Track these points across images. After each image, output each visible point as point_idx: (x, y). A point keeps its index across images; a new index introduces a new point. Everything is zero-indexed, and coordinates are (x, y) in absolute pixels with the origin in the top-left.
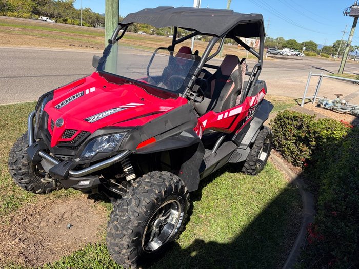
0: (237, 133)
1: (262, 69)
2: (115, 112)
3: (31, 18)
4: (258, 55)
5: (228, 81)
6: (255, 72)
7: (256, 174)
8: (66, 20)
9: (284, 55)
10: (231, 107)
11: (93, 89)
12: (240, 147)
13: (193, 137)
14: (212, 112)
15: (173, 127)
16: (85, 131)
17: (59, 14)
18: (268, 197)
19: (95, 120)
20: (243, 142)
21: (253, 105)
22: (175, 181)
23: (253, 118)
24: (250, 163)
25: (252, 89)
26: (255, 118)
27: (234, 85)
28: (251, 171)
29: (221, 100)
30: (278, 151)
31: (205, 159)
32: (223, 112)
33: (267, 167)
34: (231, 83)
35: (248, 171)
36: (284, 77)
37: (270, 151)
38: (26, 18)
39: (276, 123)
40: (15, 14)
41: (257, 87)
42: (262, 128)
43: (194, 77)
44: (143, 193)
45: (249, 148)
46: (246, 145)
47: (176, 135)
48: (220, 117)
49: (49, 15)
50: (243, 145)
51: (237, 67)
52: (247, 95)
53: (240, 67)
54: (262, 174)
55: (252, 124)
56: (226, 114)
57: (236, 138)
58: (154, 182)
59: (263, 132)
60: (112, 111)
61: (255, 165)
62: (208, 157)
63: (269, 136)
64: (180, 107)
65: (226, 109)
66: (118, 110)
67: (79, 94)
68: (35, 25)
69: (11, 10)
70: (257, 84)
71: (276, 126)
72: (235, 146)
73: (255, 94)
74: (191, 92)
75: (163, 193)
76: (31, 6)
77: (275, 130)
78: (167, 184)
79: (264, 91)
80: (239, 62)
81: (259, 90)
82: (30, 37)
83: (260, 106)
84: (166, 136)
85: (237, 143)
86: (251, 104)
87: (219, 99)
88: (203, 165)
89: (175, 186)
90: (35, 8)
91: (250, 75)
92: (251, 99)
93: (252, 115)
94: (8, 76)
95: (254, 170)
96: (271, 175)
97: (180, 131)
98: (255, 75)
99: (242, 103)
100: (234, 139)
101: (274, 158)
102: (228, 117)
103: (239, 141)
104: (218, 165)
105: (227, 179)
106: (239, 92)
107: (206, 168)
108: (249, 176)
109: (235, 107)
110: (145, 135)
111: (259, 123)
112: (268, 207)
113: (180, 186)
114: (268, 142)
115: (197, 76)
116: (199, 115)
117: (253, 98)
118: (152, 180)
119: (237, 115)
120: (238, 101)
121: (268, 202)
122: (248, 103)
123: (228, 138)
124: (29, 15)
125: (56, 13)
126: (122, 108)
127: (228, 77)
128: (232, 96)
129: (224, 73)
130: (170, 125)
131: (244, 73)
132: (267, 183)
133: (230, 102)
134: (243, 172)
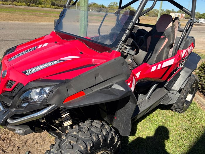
0: (168, 81)
1: (194, 26)
2: (53, 64)
3: (50, 7)
4: (191, 13)
5: (162, 37)
6: (187, 29)
7: (183, 112)
9: (200, 23)
10: (164, 59)
11: (45, 45)
12: (171, 92)
13: (124, 90)
14: (146, 64)
15: (103, 80)
16: (21, 83)
18: (194, 135)
19: (32, 72)
20: (173, 88)
21: (184, 57)
22: (104, 134)
23: (183, 68)
24: (179, 104)
25: (184, 43)
26: (185, 68)
27: (167, 40)
28: (179, 110)
29: (156, 53)
30: (200, 92)
31: (139, 104)
32: (157, 64)
33: (192, 106)
34: (165, 38)
35: (177, 109)
36: (200, 37)
37: (195, 93)
38: (48, 8)
39: (200, 70)
40: (43, 6)
41: (188, 41)
42: (190, 76)
43: (127, 31)
44: (68, 149)
45: (178, 93)
46: (176, 91)
47: (107, 87)
48: (154, 69)
49: (60, 5)
50: (173, 90)
51: (171, 25)
52: (179, 49)
53: (173, 24)
54: (188, 112)
55: (182, 73)
56: (160, 66)
57: (168, 85)
58: (81, 137)
59: (191, 79)
60: (50, 64)
61: (183, 105)
62: (141, 103)
63: (196, 82)
64: (113, 60)
65: (159, 61)
66: (56, 62)
67: (32, 49)
68: (52, 11)
69: (40, 4)
70: (188, 39)
71: (200, 72)
72: (166, 91)
73: (185, 47)
74: (125, 46)
75: (89, 149)
76: (50, 1)
77: (199, 75)
78: (95, 139)
79: (193, 45)
80: (172, 20)
81: (190, 44)
82: (48, 18)
83: (189, 58)
84: (96, 89)
85: (168, 89)
86: (182, 56)
87: (154, 52)
88: (137, 110)
89: (103, 140)
90: (53, 2)
91: (183, 31)
92: (182, 51)
93: (183, 66)
94: (28, 39)
95: (182, 109)
96: (195, 113)
97: (112, 83)
98: (187, 31)
99: (173, 56)
100: (165, 86)
101: (197, 98)
102: (161, 69)
103: (170, 87)
104: (151, 107)
105: (159, 115)
106: (171, 46)
107: (140, 113)
108: (177, 114)
109: (167, 59)
110: (72, 89)
111: (188, 72)
112: (194, 146)
113: (109, 138)
114: (195, 87)
115: (131, 30)
116: (137, 64)
117: (184, 51)
118: (80, 133)
119: (169, 67)
120: (170, 54)
121: (195, 140)
122: (180, 55)
123: (161, 85)
124: (50, 6)
126: (60, 60)
127: (162, 34)
128: (165, 49)
129: (159, 30)
130: (100, 79)
131: (176, 30)
132: (192, 120)
133: (163, 55)
134: (172, 110)
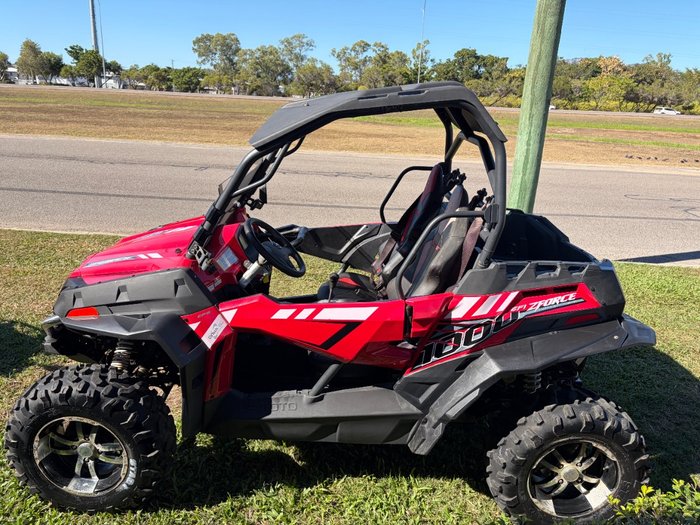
0: (403, 377)
3: (619, 108)
8: (691, 108)
12: (428, 416)
15: (128, 300)
17: (678, 97)
21: (469, 318)
31: (278, 399)
32: (298, 306)
38: (611, 110)
40: (592, 103)
45: (440, 427)
46: (436, 417)
47: (137, 316)
49: (656, 100)
50: (433, 413)
56: (307, 311)
57: (400, 386)
62: (287, 398)
69: (586, 97)
72: (407, 406)
74: (200, 249)
76: (623, 87)
90: (632, 90)
100: (395, 387)
102: (311, 321)
103: (420, 400)
110: (81, 299)
111: (484, 371)
119: (351, 325)
124: (618, 103)
125: (671, 95)
